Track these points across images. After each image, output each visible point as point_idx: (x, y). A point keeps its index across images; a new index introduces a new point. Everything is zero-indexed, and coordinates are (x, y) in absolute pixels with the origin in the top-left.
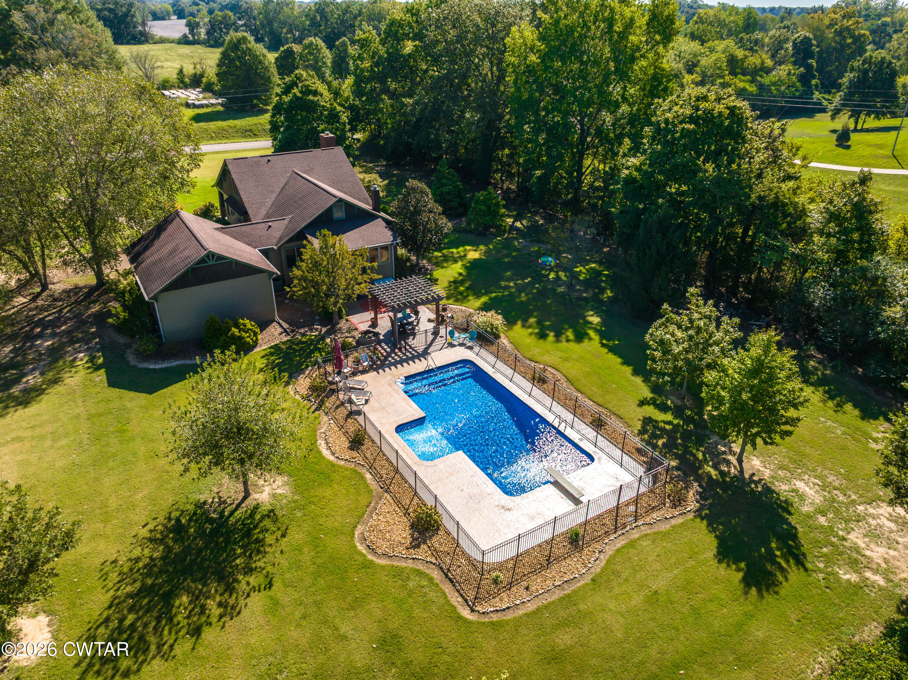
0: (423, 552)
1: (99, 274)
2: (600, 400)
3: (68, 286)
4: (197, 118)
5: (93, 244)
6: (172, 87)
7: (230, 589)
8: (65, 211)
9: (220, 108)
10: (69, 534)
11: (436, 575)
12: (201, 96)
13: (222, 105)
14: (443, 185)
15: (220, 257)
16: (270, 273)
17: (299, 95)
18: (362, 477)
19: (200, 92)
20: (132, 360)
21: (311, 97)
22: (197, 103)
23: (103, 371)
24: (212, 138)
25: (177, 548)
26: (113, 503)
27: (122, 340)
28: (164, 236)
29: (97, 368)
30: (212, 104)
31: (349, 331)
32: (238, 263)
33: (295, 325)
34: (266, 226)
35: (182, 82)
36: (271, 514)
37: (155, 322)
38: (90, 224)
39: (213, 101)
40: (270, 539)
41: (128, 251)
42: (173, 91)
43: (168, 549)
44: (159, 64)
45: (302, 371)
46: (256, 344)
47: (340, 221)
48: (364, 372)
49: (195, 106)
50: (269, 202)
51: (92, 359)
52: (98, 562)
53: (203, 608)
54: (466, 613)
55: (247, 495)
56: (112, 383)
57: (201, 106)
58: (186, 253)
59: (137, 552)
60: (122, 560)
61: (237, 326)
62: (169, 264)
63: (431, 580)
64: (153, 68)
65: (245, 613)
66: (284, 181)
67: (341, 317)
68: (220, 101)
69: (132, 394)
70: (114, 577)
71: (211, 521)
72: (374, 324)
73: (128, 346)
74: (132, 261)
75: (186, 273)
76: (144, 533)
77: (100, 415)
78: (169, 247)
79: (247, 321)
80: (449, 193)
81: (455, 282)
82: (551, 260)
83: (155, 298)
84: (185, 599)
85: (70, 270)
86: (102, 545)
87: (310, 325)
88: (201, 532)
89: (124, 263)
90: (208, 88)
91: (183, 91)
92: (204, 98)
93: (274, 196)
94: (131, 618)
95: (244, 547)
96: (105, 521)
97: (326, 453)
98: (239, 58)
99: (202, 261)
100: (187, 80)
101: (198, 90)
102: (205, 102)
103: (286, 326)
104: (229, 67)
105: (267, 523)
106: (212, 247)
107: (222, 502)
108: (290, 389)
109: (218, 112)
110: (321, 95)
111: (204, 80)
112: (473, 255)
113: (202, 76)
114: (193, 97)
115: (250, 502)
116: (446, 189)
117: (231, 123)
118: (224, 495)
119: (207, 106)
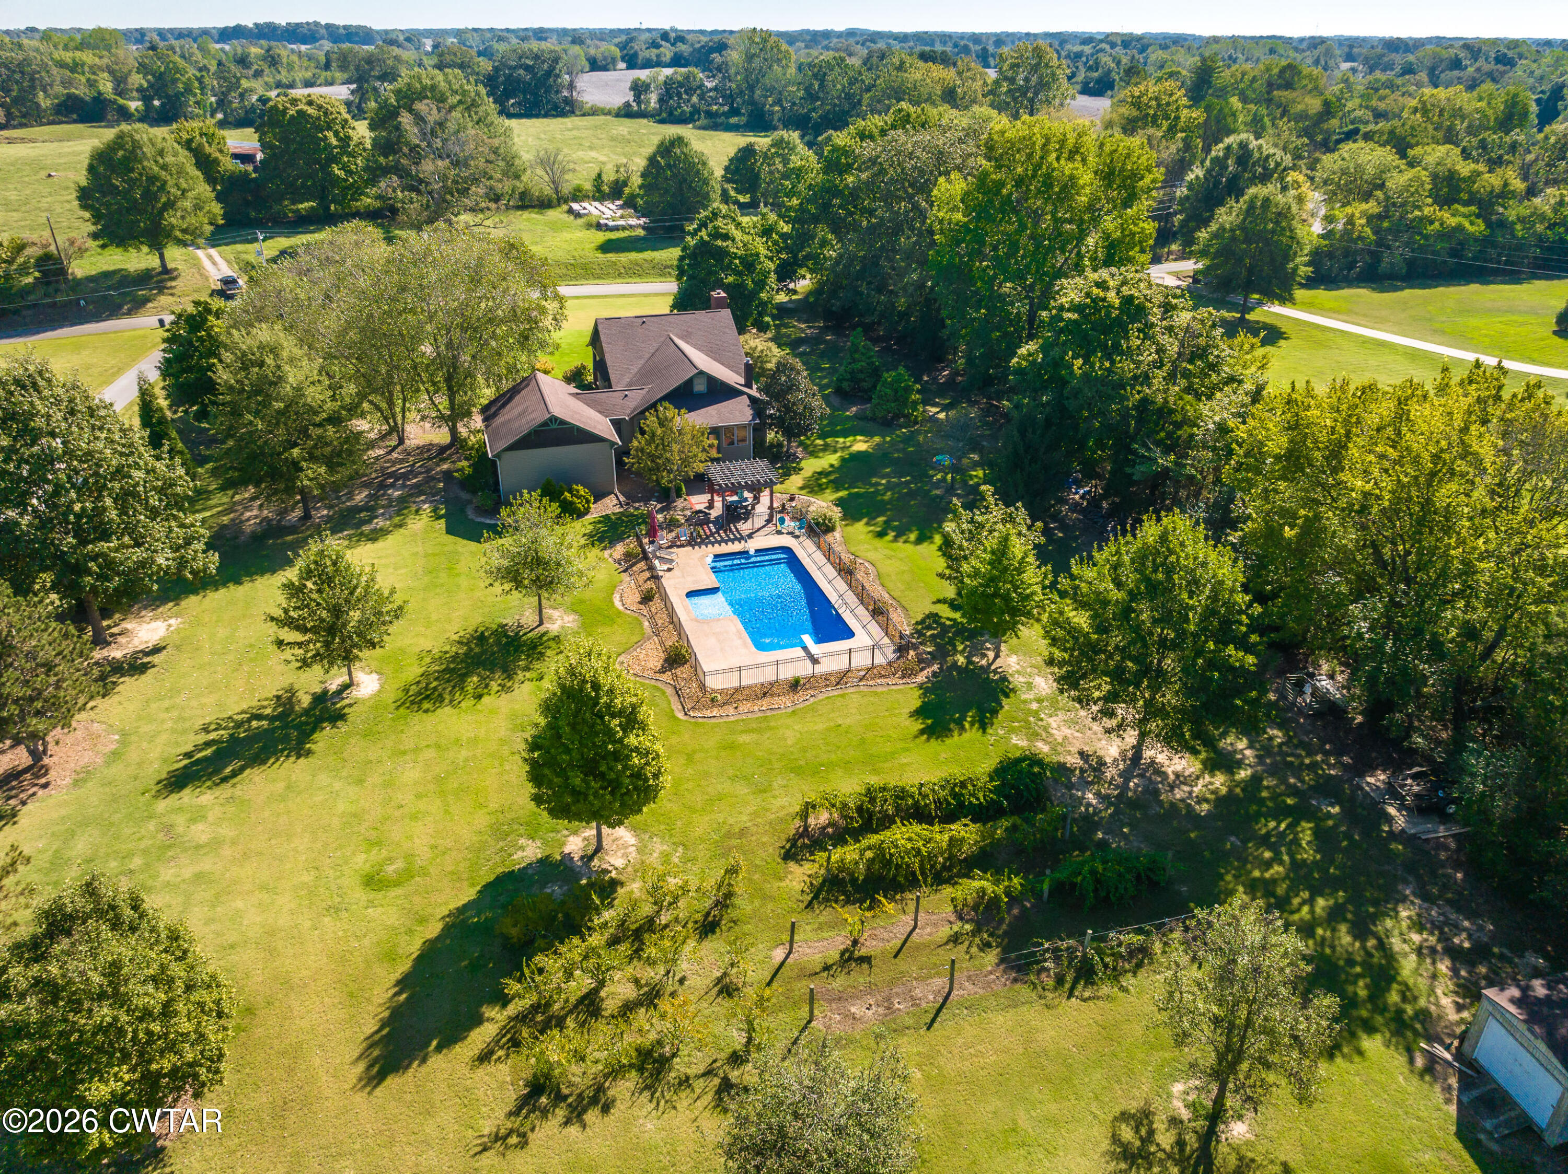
0: (666, 677)
1: (454, 432)
2: (896, 594)
3: (420, 442)
4: (607, 247)
5: (452, 402)
6: (586, 197)
7: (510, 677)
8: (428, 366)
9: (641, 232)
10: (400, 608)
11: (669, 691)
12: (620, 212)
13: (644, 228)
14: (854, 361)
15: (563, 422)
16: (614, 443)
17: (706, 238)
18: (641, 624)
19: (621, 207)
20: (471, 514)
21: (719, 243)
22: (611, 223)
23: (443, 521)
24: (620, 275)
25: (477, 650)
26: (434, 617)
27: (464, 496)
28: (517, 398)
29: (439, 518)
30: (631, 226)
31: (683, 510)
32: (580, 430)
33: (631, 498)
34: (622, 394)
35: (599, 190)
36: (557, 639)
37: (497, 483)
38: (448, 379)
39: (634, 221)
40: (549, 653)
41: (484, 410)
42: (585, 204)
43: (471, 649)
44: (571, 166)
45: (623, 540)
46: (587, 511)
47: (701, 395)
48: (682, 546)
49: (608, 229)
50: (635, 369)
51: (435, 510)
52: (418, 650)
53: (487, 686)
54: (680, 715)
55: (541, 623)
56: (449, 531)
57: (616, 228)
58: (533, 416)
59: (447, 648)
60: (435, 651)
61: (570, 491)
62: (516, 425)
63: (663, 693)
64: (564, 171)
65: (517, 691)
66: (656, 346)
67: (679, 496)
68: (642, 221)
69: (465, 542)
70: (428, 660)
71: (508, 637)
72: (711, 506)
73: (470, 502)
74: (484, 420)
75: (529, 434)
76: (456, 637)
77: (434, 555)
78: (520, 409)
79: (580, 488)
80: (861, 371)
81: (820, 473)
82: (946, 460)
83: (498, 456)
84: (475, 679)
85: (428, 425)
86: (422, 641)
87: (646, 500)
88: (498, 642)
89: (477, 421)
90: (630, 203)
91: (597, 204)
92: (622, 217)
93: (642, 362)
94: (435, 684)
95: (528, 656)
96: (427, 628)
97: (618, 604)
98: (669, 166)
99: (545, 424)
100: (606, 188)
101: (618, 203)
102: (622, 222)
103: (622, 498)
104: (656, 178)
105: (551, 643)
106: (557, 410)
107: (520, 626)
108: (607, 553)
109: (637, 239)
110: (733, 240)
111: (627, 190)
112: (861, 445)
113: (625, 183)
114: (608, 213)
115: (542, 629)
116: (858, 366)
117: (648, 255)
118: (523, 622)
119: (624, 228)
